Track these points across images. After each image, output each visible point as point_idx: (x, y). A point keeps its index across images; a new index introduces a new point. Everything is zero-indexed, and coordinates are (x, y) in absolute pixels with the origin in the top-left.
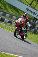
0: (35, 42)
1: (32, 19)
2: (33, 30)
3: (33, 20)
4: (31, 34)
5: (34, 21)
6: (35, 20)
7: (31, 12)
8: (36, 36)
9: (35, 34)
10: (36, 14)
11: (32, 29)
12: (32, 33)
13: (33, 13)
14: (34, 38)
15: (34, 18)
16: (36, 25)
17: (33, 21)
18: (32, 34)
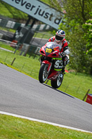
0: (31, 75)
1: (23, 19)
2: (27, 45)
3: (25, 22)
4: (22, 56)
5: (30, 24)
6: (32, 21)
7: (20, 3)
8: (33, 60)
9: (31, 55)
10: (33, 7)
11: (24, 44)
12: (23, 53)
13: (27, 5)
14: (28, 65)
15: (28, 18)
16: (33, 35)
17: (26, 25)
18: (25, 55)
